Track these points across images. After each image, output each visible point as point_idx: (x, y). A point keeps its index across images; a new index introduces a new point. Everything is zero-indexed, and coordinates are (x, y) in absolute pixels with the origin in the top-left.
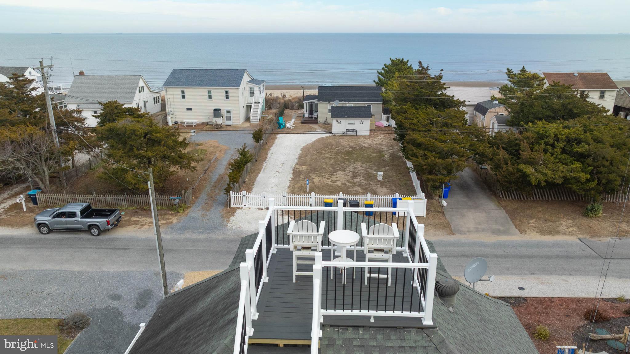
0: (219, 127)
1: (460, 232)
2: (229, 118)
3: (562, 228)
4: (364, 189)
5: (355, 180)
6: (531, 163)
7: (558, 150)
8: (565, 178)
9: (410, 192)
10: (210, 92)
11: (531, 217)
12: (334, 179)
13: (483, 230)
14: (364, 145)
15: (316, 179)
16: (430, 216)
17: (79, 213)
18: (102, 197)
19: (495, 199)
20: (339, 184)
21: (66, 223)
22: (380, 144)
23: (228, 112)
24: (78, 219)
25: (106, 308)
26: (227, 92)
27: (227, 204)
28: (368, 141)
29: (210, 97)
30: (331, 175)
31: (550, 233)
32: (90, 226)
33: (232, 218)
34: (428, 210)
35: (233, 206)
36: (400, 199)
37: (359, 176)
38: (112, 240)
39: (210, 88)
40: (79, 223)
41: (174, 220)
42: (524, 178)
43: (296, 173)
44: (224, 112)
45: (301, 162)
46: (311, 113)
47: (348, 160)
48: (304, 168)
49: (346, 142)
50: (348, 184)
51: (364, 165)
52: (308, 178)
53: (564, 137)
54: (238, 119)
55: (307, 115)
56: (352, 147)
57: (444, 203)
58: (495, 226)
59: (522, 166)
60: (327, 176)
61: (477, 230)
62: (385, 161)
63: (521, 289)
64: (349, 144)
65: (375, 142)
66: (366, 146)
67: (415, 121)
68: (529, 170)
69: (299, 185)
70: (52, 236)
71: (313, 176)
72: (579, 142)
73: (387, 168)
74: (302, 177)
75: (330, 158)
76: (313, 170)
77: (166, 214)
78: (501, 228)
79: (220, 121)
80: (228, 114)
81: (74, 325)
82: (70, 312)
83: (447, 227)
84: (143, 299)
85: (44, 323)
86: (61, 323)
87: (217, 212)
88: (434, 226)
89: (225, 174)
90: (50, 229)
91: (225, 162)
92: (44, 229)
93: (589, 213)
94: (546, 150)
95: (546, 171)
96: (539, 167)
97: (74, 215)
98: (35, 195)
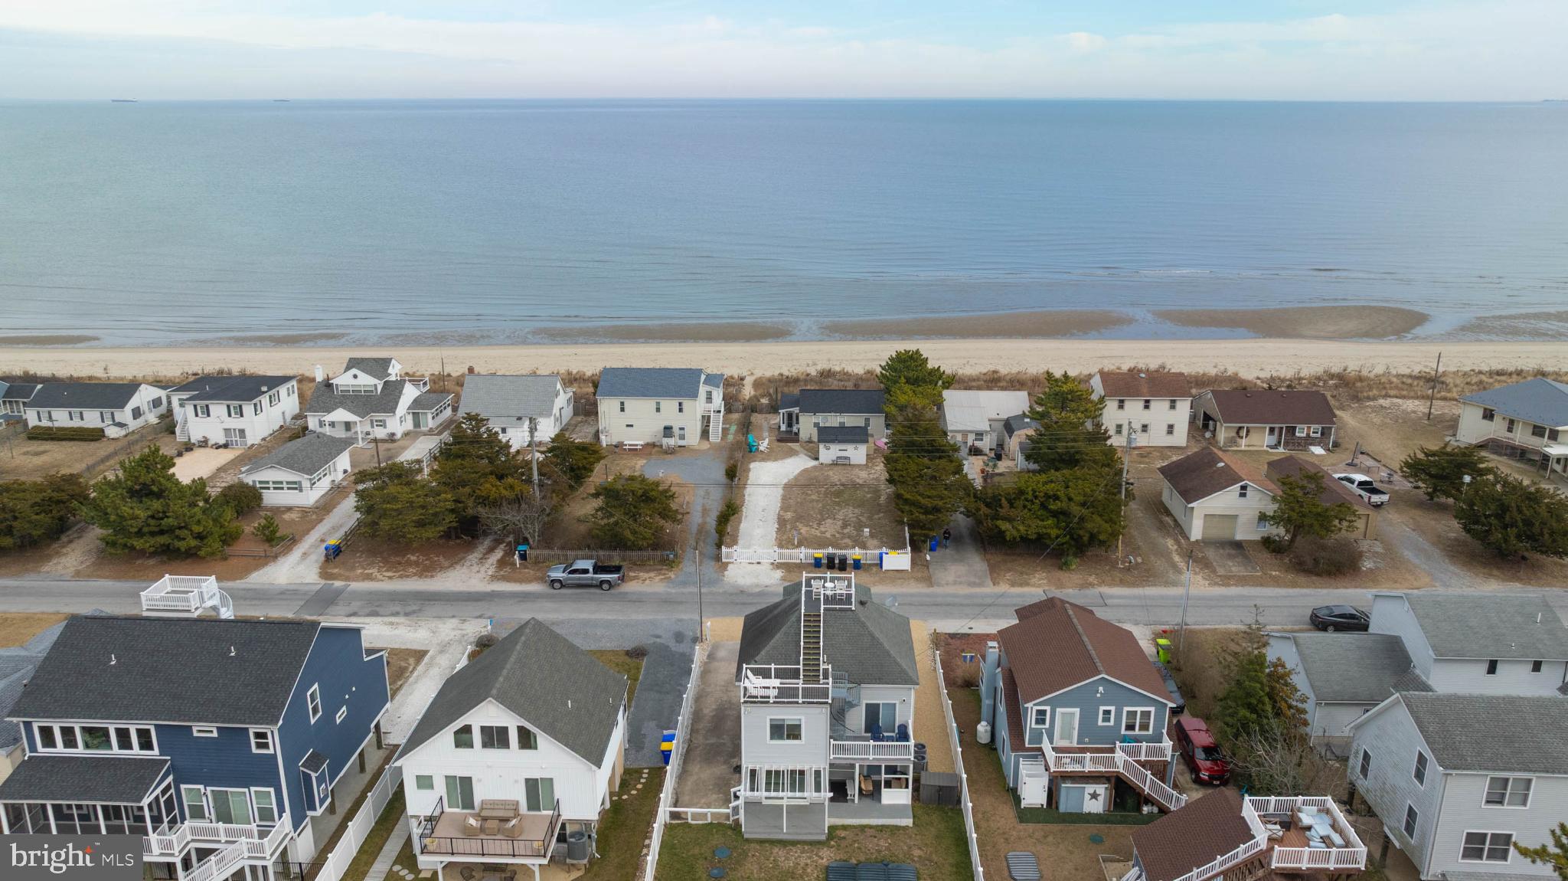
0: (671, 451)
1: (939, 585)
2: (682, 437)
4: (854, 541)
5: (846, 531)
6: (1010, 520)
7: (1036, 507)
8: (1038, 534)
9: (897, 545)
10: (658, 404)
11: (1009, 570)
12: (823, 530)
13: (960, 583)
14: (858, 480)
15: (804, 530)
16: (915, 570)
17: (591, 570)
18: (594, 553)
19: (982, 551)
20: (828, 535)
21: (579, 579)
22: (877, 479)
23: (682, 429)
24: (590, 575)
25: (654, 643)
26: (680, 404)
27: (718, 558)
28: (864, 474)
29: (658, 410)
30: (819, 524)
31: (1021, 585)
32: (602, 582)
33: (726, 573)
34: (913, 562)
35: (724, 560)
36: (887, 553)
37: (850, 525)
38: (621, 593)
39: (658, 399)
40: (592, 579)
41: (672, 575)
42: (1001, 534)
43: (782, 522)
44: (676, 431)
45: (785, 507)
46: (790, 425)
47: (838, 504)
48: (789, 515)
49: (836, 476)
50: (837, 535)
51: (856, 511)
52: (795, 528)
53: (1042, 494)
54: (693, 438)
55: (783, 428)
56: (843, 485)
57: (928, 558)
58: (972, 579)
59: (999, 523)
60: (815, 526)
61: (955, 583)
62: (879, 505)
63: (971, 628)
64: (840, 480)
65: (871, 476)
66: (861, 482)
67: (904, 473)
68: (1004, 526)
69: (785, 537)
70: (564, 591)
71: (800, 526)
72: (1056, 498)
73: (882, 515)
74: (788, 526)
75: (818, 501)
76: (799, 518)
77: (661, 570)
78: (977, 581)
79: (671, 442)
80: (682, 432)
81: (638, 653)
82: (629, 646)
83: (929, 581)
84: (679, 637)
85: (614, 652)
86: (628, 653)
87: (709, 567)
88: (917, 580)
89: (705, 523)
90: (563, 585)
91: (699, 508)
92: (557, 585)
93: (1064, 566)
94: (1025, 507)
95: (1021, 528)
96: (1015, 524)
97: (586, 571)
98: (525, 551)
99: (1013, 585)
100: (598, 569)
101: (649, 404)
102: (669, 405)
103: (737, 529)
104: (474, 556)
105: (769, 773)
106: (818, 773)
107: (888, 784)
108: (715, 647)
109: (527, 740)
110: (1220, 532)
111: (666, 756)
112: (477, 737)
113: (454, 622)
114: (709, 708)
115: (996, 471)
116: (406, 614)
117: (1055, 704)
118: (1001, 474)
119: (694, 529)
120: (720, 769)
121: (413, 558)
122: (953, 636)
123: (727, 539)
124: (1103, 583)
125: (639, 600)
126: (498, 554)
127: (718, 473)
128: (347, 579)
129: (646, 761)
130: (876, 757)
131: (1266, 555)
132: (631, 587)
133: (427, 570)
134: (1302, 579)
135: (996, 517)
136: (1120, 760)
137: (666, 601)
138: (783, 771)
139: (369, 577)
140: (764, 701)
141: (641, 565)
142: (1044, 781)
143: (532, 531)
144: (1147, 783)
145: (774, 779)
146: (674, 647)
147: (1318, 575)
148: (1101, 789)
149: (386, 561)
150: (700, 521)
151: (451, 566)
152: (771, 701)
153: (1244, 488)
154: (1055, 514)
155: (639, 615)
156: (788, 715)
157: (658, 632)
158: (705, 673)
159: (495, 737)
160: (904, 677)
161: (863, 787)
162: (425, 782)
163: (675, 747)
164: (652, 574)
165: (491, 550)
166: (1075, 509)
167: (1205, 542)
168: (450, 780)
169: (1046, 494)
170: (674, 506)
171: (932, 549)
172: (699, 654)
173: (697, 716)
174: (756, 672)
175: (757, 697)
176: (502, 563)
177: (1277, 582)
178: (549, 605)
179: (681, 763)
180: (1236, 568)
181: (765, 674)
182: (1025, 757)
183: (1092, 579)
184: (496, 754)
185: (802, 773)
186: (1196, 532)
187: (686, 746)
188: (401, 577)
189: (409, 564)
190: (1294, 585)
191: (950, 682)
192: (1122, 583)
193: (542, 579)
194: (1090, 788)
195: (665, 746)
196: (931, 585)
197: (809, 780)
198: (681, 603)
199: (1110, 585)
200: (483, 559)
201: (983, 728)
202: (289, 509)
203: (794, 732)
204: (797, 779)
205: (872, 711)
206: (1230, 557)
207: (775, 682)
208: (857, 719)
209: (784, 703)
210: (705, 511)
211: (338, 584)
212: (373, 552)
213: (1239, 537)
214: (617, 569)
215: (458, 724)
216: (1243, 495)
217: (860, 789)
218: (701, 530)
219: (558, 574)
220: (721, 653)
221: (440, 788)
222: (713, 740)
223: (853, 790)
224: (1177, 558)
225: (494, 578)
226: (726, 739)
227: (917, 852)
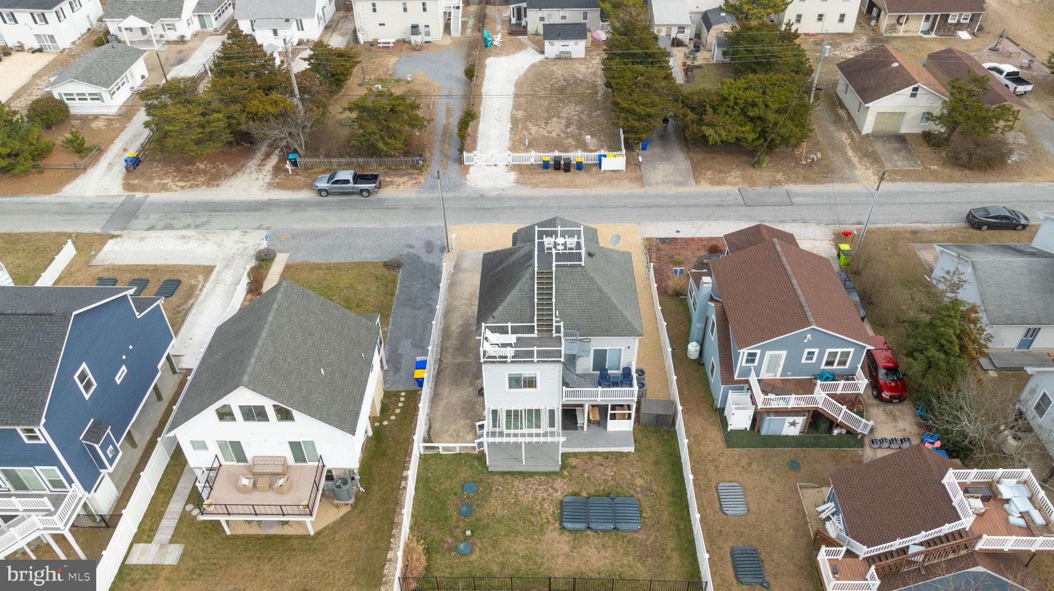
0: (419, 48)
1: (650, 185)
2: (428, 34)
3: (730, 179)
4: (577, 141)
5: (569, 130)
6: (713, 125)
7: (736, 113)
8: (737, 138)
9: (614, 148)
10: (405, 4)
11: (709, 169)
12: (549, 129)
13: (668, 183)
14: (578, 75)
15: (534, 129)
16: (629, 169)
17: (351, 180)
18: (354, 160)
19: (686, 149)
20: (554, 135)
21: (342, 188)
22: (594, 74)
23: (427, 26)
24: (351, 185)
25: (408, 254)
26: (424, 5)
27: (460, 161)
28: (582, 69)
29: (405, 10)
30: (546, 123)
31: (719, 183)
32: (362, 191)
33: (468, 176)
34: (628, 163)
35: (465, 163)
36: (605, 156)
37: (572, 123)
38: (379, 200)
40: (353, 188)
41: (422, 179)
42: (705, 137)
43: (515, 121)
44: (422, 28)
45: (516, 107)
46: (519, 18)
47: (561, 100)
48: (520, 114)
49: (559, 71)
50: (562, 135)
51: (578, 108)
52: (525, 128)
53: (742, 101)
54: (437, 34)
55: (514, 21)
56: (565, 80)
57: (640, 159)
58: (678, 179)
59: (704, 128)
60: (543, 125)
61: (663, 182)
62: (597, 101)
63: (678, 232)
64: (563, 75)
65: (590, 71)
66: (581, 77)
68: (709, 131)
69: (517, 138)
70: (330, 198)
71: (530, 125)
72: (754, 105)
73: (599, 112)
74: (520, 126)
75: (544, 97)
76: (529, 117)
77: (413, 174)
78: (682, 180)
79: (419, 39)
80: (427, 29)
81: (393, 266)
82: (387, 257)
83: (640, 180)
84: (429, 247)
85: (374, 265)
86: (385, 265)
87: (453, 170)
88: (630, 179)
89: (449, 124)
90: (328, 193)
91: (444, 109)
92: (324, 193)
93: (756, 164)
94: (727, 113)
95: (723, 133)
96: (717, 129)
97: (347, 182)
98: (295, 159)
99: (713, 183)
100: (358, 178)
101: (397, 5)
102: (414, 6)
103: (476, 130)
104: (253, 164)
105: (508, 413)
106: (552, 412)
107: (613, 417)
108: (460, 257)
109: (284, 415)
110: (890, 128)
111: (420, 382)
112: (237, 414)
113: (236, 234)
115: (696, 63)
116: (196, 227)
117: (764, 349)
118: (699, 67)
119: (440, 130)
120: (467, 392)
121: (202, 166)
122: (663, 241)
123: (468, 141)
124: (789, 180)
125: (393, 207)
126: (274, 160)
127: (459, 71)
128: (146, 190)
129: (402, 387)
130: (604, 399)
131: (926, 149)
132: (387, 193)
133: (214, 179)
134: (957, 173)
135: (700, 122)
136: (820, 397)
137: (419, 208)
138: (521, 411)
139: (164, 188)
140: (502, 360)
141: (395, 170)
142: (750, 412)
143: (299, 143)
144: (842, 414)
145: (513, 416)
146: (427, 258)
147: (970, 168)
148: (800, 420)
149: (178, 170)
150: (444, 121)
151: (234, 174)
152: (509, 360)
153: (916, 89)
154: (752, 120)
155: (395, 223)
156: (525, 371)
157: (412, 242)
159: (254, 414)
160: (629, 331)
161: (591, 418)
162: (200, 445)
163: (425, 374)
164: (405, 179)
165: (268, 155)
166: (771, 117)
167: (876, 136)
169: (745, 100)
170: (420, 113)
171: (644, 148)
172: (446, 268)
173: (446, 333)
174: (494, 330)
175: (495, 357)
176: (278, 170)
177: (936, 177)
178: (316, 213)
179: (433, 386)
180: (899, 162)
181: (503, 331)
182: (734, 389)
183: (779, 176)
185: (538, 412)
186: (868, 127)
187: (437, 366)
188: (191, 187)
189: (198, 172)
190: (951, 180)
191: (662, 291)
192: (806, 180)
193: (311, 186)
194: (790, 419)
195: (418, 374)
196: (643, 185)
197: (545, 418)
198: (430, 209)
199: (795, 182)
200: (261, 165)
201: (693, 348)
202: (96, 117)
203: (531, 383)
204: (534, 415)
205: (600, 356)
206: (896, 151)
208: (586, 364)
209: (520, 362)
210: (449, 111)
211: (139, 195)
212: (168, 162)
213: (903, 131)
214: (373, 178)
215: (219, 404)
216: (913, 95)
217: (589, 420)
218: (446, 131)
219: (323, 184)
220: (466, 264)
222: (460, 360)
223: (582, 420)
224: (850, 153)
225: (271, 186)
226: (471, 358)
227: (639, 482)
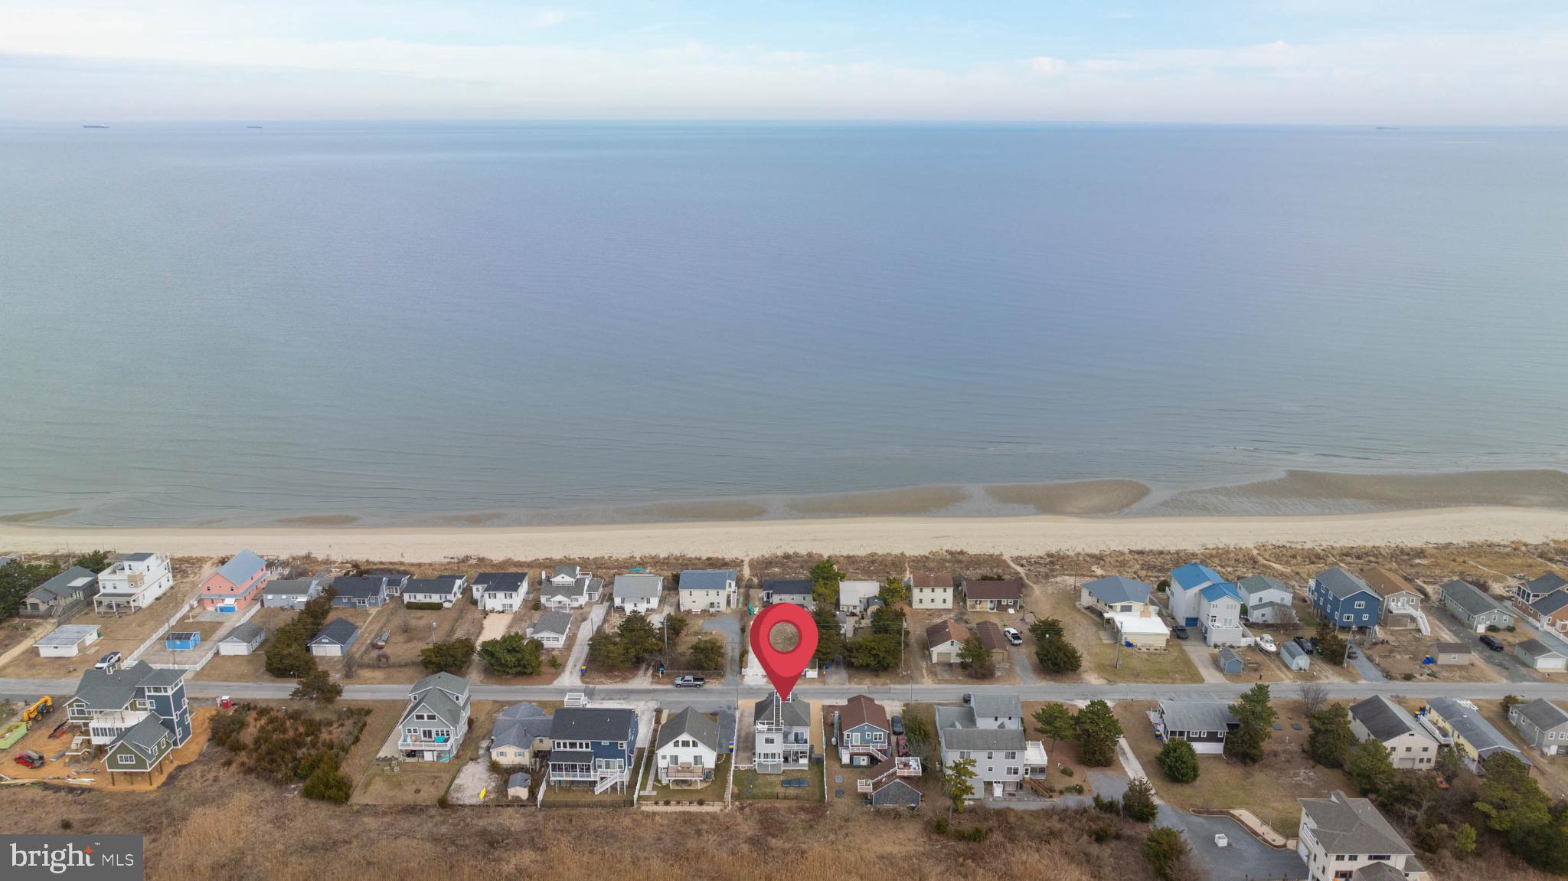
0: (712, 615)
1: (828, 684)
2: (718, 607)
3: (865, 682)
6: (856, 657)
7: (867, 652)
8: (867, 663)
9: (813, 668)
10: (707, 592)
11: (855, 678)
13: (836, 683)
16: (819, 678)
17: (692, 680)
18: (692, 672)
19: (845, 669)
21: (687, 684)
23: (718, 603)
24: (692, 682)
25: (720, 710)
26: (718, 592)
27: (740, 673)
29: (707, 595)
31: (860, 684)
32: (697, 685)
33: (744, 680)
34: (818, 675)
35: (743, 675)
36: (809, 671)
38: (704, 689)
39: (707, 590)
40: (692, 684)
41: (723, 681)
42: (853, 663)
44: (716, 605)
46: (768, 598)
53: (869, 647)
54: (723, 607)
55: (765, 599)
57: (825, 672)
58: (841, 681)
61: (834, 683)
63: (837, 703)
68: (853, 660)
70: (683, 688)
72: (877, 648)
77: (719, 678)
78: (843, 681)
79: (712, 610)
80: (718, 605)
81: (714, 714)
82: (711, 711)
83: (824, 683)
84: (729, 708)
85: (706, 714)
86: (711, 714)
87: (738, 678)
88: (819, 682)
89: (734, 657)
90: (681, 686)
91: (730, 648)
92: (679, 686)
93: (877, 676)
94: (864, 652)
95: (860, 661)
96: (859, 658)
97: (690, 681)
98: (663, 671)
99: (856, 684)
100: (695, 679)
101: (704, 592)
102: (713, 593)
103: (747, 659)
104: (641, 673)
105: (764, 754)
106: (779, 754)
107: (801, 757)
108: (743, 711)
109: (695, 744)
110: (944, 659)
111: (731, 750)
112: (680, 743)
113: (643, 702)
114: (743, 734)
115: (861, 626)
116: (624, 699)
117: (852, 732)
118: (862, 628)
119: (729, 658)
120: (749, 754)
121: (616, 674)
122: (830, 706)
123: (744, 664)
124: (892, 683)
125: (710, 692)
126: (650, 672)
127: (737, 628)
128: (593, 684)
129: (725, 752)
130: (797, 749)
131: (959, 670)
132: (707, 686)
133: (624, 679)
134: (971, 680)
135: (850, 656)
136: (872, 749)
137: (722, 693)
138: (769, 753)
139: (602, 683)
140: (763, 732)
141: (710, 677)
142: (849, 756)
143: (666, 664)
144: (879, 756)
145: (766, 756)
146: (729, 712)
147: (977, 678)
148: (865, 758)
149: (605, 675)
150: (732, 654)
151: (633, 677)
152: (765, 732)
153: (952, 642)
154: (874, 655)
155: (713, 699)
156: (770, 736)
157: (721, 705)
158: (740, 721)
159: (686, 744)
160: (806, 724)
161: (793, 758)
162: (664, 757)
163: (734, 747)
164: (715, 681)
165: (647, 669)
166: (881, 655)
167: (938, 664)
168: (671, 756)
169: (874, 646)
170: (722, 651)
171: (826, 668)
172: (738, 714)
173: (739, 737)
174: (760, 723)
175: (760, 731)
176: (653, 676)
177: (960, 682)
178: (677, 694)
179: (737, 751)
180: (946, 676)
181: (763, 724)
182: (844, 748)
183: (888, 681)
184: (685, 749)
185: (775, 754)
186: (935, 659)
187: (738, 745)
188: (615, 682)
189: (616, 676)
190: (966, 683)
191: (826, 724)
192: (899, 683)
193: (673, 683)
194: (862, 758)
195: (731, 747)
196: (825, 685)
197: (777, 756)
198: (728, 693)
199: (895, 684)
200: (645, 673)
201: (834, 739)
202: (553, 649)
203: (772, 741)
204: (773, 756)
205: (796, 735)
206: (946, 670)
207: (766, 726)
208: (792, 737)
209: (769, 732)
210: (733, 649)
211: (591, 686)
212: (598, 671)
213: (952, 661)
214: (702, 679)
215: (675, 740)
216: (952, 645)
218: (732, 659)
219: (679, 681)
220: (745, 714)
221: (668, 758)
222: (745, 745)
223: (790, 759)
224: (924, 671)
225: (652, 683)
226: (749, 744)
227: (809, 777)
